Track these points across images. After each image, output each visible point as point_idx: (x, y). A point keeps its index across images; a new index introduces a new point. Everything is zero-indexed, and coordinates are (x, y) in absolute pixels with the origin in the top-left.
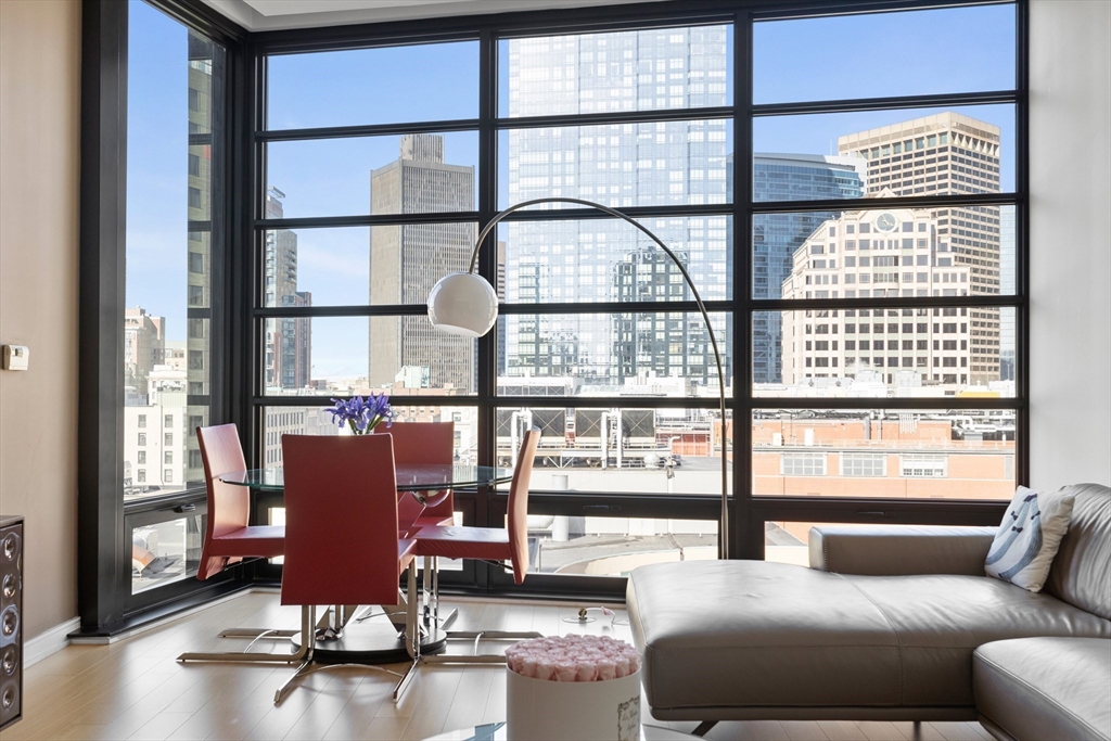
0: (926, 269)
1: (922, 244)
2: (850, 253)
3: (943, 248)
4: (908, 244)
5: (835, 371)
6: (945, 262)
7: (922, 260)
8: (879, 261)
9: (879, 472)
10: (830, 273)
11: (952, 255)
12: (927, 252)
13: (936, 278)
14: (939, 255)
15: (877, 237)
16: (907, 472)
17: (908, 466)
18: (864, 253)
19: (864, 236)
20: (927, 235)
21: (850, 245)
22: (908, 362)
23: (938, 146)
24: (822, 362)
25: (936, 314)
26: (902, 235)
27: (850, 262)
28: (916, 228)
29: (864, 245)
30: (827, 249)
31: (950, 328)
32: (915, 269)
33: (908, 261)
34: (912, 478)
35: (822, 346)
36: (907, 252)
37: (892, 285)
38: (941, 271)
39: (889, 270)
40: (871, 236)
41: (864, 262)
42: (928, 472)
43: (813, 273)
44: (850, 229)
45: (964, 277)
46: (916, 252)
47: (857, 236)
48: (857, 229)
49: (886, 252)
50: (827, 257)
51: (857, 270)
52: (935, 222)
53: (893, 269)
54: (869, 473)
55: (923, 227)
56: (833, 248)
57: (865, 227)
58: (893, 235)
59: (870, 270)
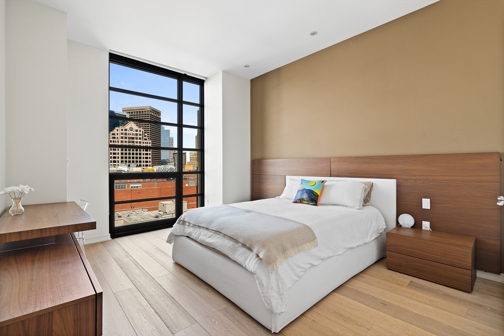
0: (141, 141)
1: (140, 135)
2: (122, 136)
3: (145, 136)
4: (137, 134)
5: (118, 164)
6: (146, 139)
7: (140, 139)
8: (129, 138)
9: (125, 188)
10: (117, 140)
11: (147, 138)
12: (141, 137)
13: (143, 143)
14: (144, 138)
15: (129, 132)
16: (132, 187)
17: (132, 186)
18: (126, 136)
19: (126, 132)
20: (141, 133)
21: (122, 134)
22: (133, 162)
23: (147, 113)
24: (115, 162)
25: (144, 151)
26: (135, 133)
27: (122, 138)
28: (139, 131)
29: (126, 134)
30: (116, 134)
31: (147, 154)
32: (138, 140)
33: (137, 138)
34: (133, 188)
35: (115, 158)
36: (137, 137)
37: (133, 144)
38: (145, 141)
39: (132, 140)
40: (127, 132)
41: (126, 138)
42: (137, 187)
43: (112, 140)
44: (122, 130)
45: (150, 143)
46: (139, 137)
47: (124, 132)
48: (124, 130)
49: (131, 136)
50: (116, 136)
51: (124, 140)
52: (143, 130)
53: (133, 140)
54: (122, 188)
55: (140, 131)
56: (117, 134)
57: (126, 130)
58: (133, 133)
59: (127, 140)
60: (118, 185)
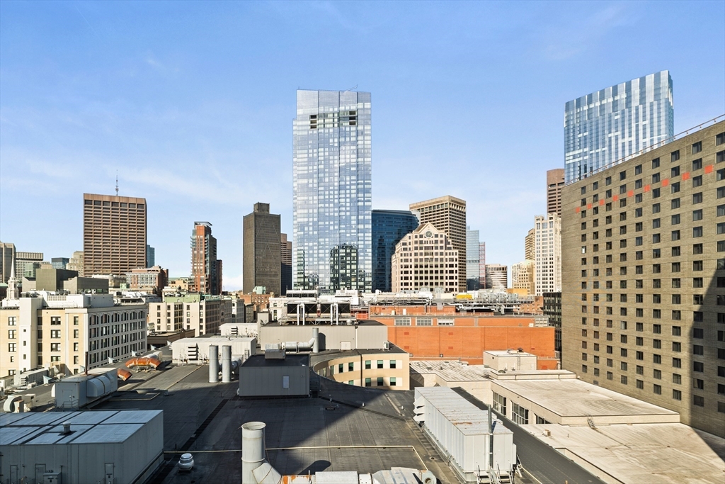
0: (443, 251)
1: (441, 242)
2: (416, 245)
3: (449, 243)
4: (436, 242)
5: (411, 287)
6: (450, 248)
7: (441, 248)
8: (426, 248)
9: (430, 324)
10: (409, 252)
11: (452, 246)
12: (443, 245)
13: (447, 254)
14: (448, 246)
15: (426, 239)
16: (440, 324)
17: (440, 322)
18: (421, 245)
19: (421, 239)
20: (443, 239)
21: (416, 242)
22: (437, 284)
23: (444, 208)
24: (406, 284)
25: (447, 266)
26: (434, 239)
27: (416, 248)
28: (439, 236)
29: (421, 242)
30: (408, 244)
31: (451, 271)
32: (439, 251)
33: (437, 248)
34: (442, 326)
36: (436, 245)
37: (431, 256)
38: (448, 251)
39: (429, 251)
40: (423, 239)
41: (421, 248)
42: (448, 324)
43: (403, 252)
44: (416, 237)
45: (456, 254)
46: (439, 245)
47: (419, 239)
48: (418, 236)
49: (429, 245)
50: (408, 247)
51: (419, 251)
52: (446, 234)
53: (431, 251)
54: (426, 324)
55: (441, 236)
56: (410, 243)
57: (421, 236)
58: (431, 239)
59: (423, 251)
60: (420, 319)
